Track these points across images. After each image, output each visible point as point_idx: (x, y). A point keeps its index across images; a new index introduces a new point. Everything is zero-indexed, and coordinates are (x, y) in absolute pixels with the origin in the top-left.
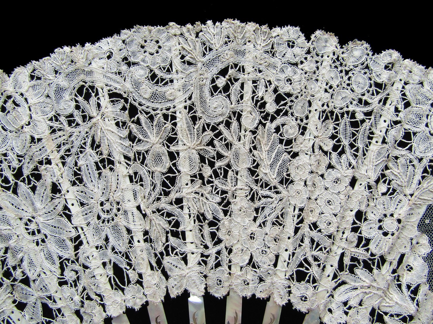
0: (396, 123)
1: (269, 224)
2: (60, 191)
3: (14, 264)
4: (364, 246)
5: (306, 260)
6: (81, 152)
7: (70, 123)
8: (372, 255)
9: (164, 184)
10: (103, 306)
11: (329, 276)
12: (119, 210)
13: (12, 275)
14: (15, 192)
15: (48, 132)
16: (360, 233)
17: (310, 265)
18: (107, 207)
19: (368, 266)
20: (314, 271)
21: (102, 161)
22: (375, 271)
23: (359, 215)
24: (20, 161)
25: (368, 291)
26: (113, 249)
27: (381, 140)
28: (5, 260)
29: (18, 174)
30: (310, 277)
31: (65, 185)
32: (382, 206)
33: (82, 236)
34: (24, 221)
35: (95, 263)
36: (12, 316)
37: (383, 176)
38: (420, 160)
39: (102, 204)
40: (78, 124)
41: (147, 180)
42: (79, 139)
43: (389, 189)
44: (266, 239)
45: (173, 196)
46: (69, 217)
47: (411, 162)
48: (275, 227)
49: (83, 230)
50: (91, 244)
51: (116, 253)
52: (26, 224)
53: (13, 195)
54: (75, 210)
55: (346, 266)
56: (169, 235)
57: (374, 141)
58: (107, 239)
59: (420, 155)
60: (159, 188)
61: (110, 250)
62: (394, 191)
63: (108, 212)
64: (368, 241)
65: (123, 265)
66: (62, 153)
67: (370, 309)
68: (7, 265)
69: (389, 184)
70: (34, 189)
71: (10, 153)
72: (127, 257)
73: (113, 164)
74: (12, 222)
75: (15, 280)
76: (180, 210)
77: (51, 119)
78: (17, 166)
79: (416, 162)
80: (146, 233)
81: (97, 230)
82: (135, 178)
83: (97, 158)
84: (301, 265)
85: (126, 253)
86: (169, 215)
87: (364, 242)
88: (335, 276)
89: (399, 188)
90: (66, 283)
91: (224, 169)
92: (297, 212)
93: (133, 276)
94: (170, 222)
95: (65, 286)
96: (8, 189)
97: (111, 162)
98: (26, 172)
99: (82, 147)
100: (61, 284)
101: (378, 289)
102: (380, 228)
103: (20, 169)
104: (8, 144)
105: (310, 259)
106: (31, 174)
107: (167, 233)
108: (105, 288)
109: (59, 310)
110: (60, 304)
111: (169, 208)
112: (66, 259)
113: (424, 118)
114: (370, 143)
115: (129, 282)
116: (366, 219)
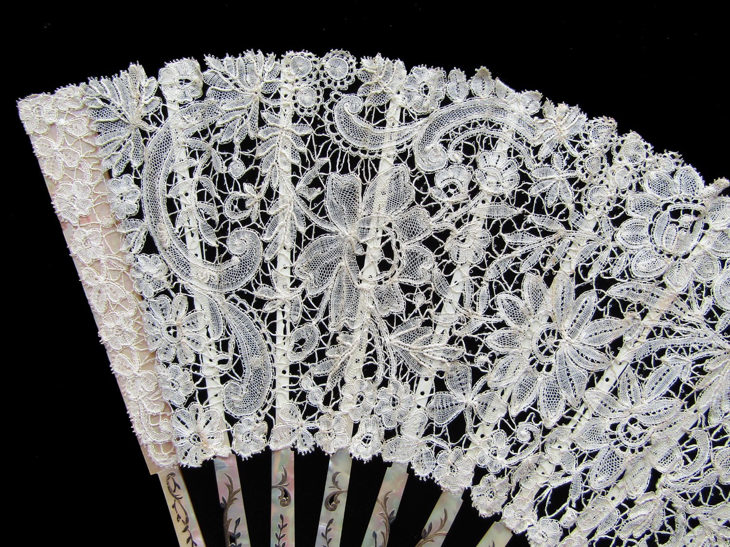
2: (616, 353)
3: (490, 346)
6: (681, 351)
7: (709, 315)
9: (705, 491)
10: (509, 500)
12: (641, 449)
13: (474, 353)
14: (579, 292)
15: (680, 290)
18: (635, 430)
21: (688, 389)
24: (622, 276)
26: (586, 471)
28: (488, 331)
29: (604, 283)
31: (625, 355)
33: (576, 418)
34: (551, 326)
35: (555, 454)
36: (422, 380)
39: (633, 421)
40: (713, 326)
41: (698, 464)
42: (696, 340)
45: (697, 512)
46: (591, 384)
49: (584, 412)
50: (574, 436)
51: (584, 477)
52: (548, 332)
53: (573, 291)
54: (603, 387)
56: (647, 537)
58: (593, 455)
60: (697, 488)
61: (582, 467)
63: (629, 435)
65: (573, 497)
66: (663, 325)
68: (482, 337)
70: (598, 315)
71: (625, 255)
72: (587, 496)
73: (689, 406)
74: (541, 311)
75: (471, 360)
76: (685, 531)
77: (696, 283)
78: (614, 276)
80: (630, 503)
81: (593, 433)
82: (688, 444)
83: (685, 379)
85: (591, 492)
86: (672, 522)
90: (509, 432)
94: (663, 528)
95: (503, 433)
96: (578, 280)
97: (691, 401)
98: (613, 292)
99: (687, 349)
100: (503, 426)
103: (613, 282)
104: (635, 247)
106: (614, 300)
107: (648, 532)
108: (530, 489)
109: (468, 443)
110: (475, 438)
111: (681, 519)
112: (537, 414)
115: (558, 517)
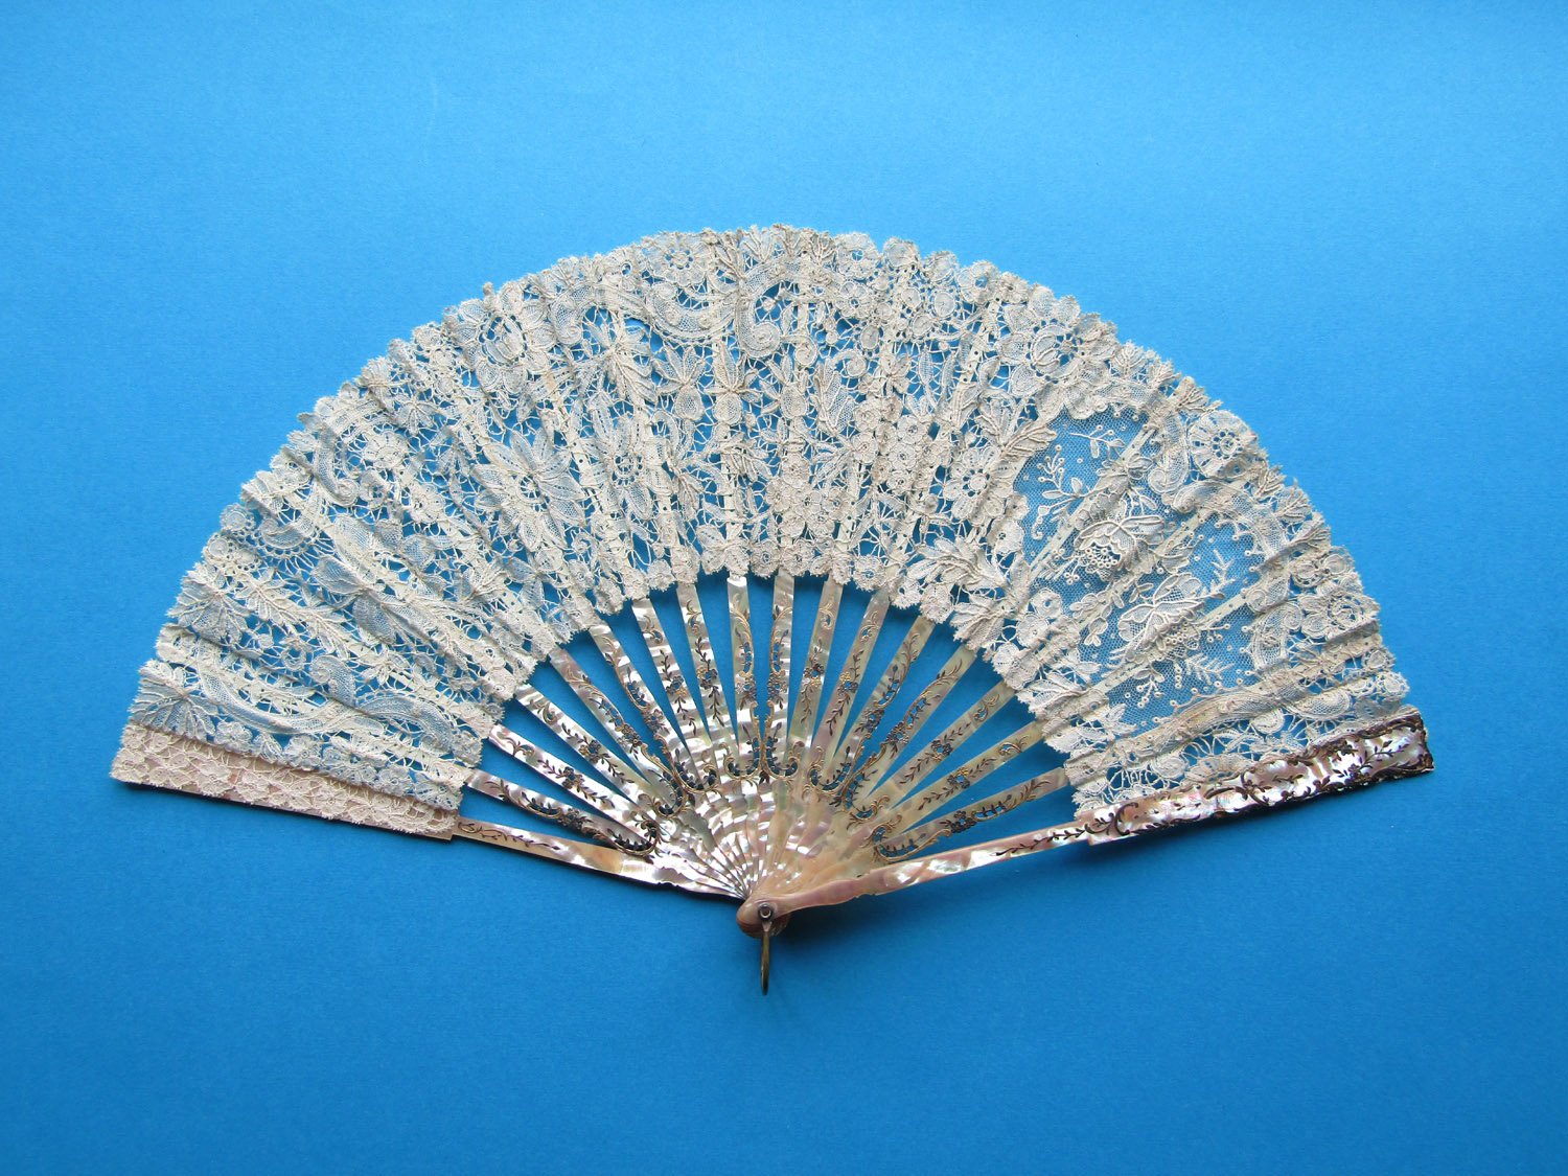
0: (990, 354)
1: (827, 485)
2: (564, 443)
3: (506, 533)
4: (946, 509)
5: (872, 529)
6: (590, 393)
7: (576, 354)
8: (955, 520)
9: (697, 436)
10: (622, 587)
11: (901, 548)
12: (640, 467)
13: (504, 547)
14: (506, 442)
15: (548, 367)
16: (941, 495)
17: (878, 536)
18: (625, 463)
19: (950, 535)
20: (883, 541)
21: (619, 405)
22: (958, 539)
23: (941, 473)
24: (513, 403)
25: (947, 562)
26: (633, 517)
27: (970, 378)
28: (495, 528)
29: (511, 419)
30: (877, 548)
31: (571, 437)
32: (969, 460)
33: (594, 501)
34: (520, 479)
35: (611, 534)
36: (503, 598)
37: (972, 423)
38: (1018, 401)
39: (618, 461)
40: (586, 358)
41: (675, 430)
42: (588, 377)
43: (978, 439)
44: (824, 504)
45: (709, 451)
46: (577, 476)
47: (1005, 403)
48: (835, 487)
49: (594, 492)
50: (606, 510)
51: (636, 521)
52: (522, 484)
53: (504, 446)
54: (584, 467)
55: (923, 535)
56: (703, 499)
57: (961, 379)
58: (625, 505)
59: (1017, 395)
60: (690, 440)
61: (629, 518)
62: (984, 441)
63: (626, 469)
64: (950, 504)
65: (646, 537)
66: (566, 394)
67: (951, 587)
68: (497, 535)
69: (979, 433)
70: (531, 439)
71: (500, 394)
72: (651, 527)
73: (632, 412)
74: (504, 480)
75: (508, 553)
76: (716, 469)
77: (552, 351)
78: (510, 410)
79: (1012, 403)
80: (674, 498)
81: (613, 493)
82: (660, 429)
83: (612, 402)
84: (867, 535)
85: (649, 522)
86: (703, 475)
87: (945, 505)
88: (909, 548)
89: (992, 438)
90: (574, 557)
91: (773, 417)
92: (863, 469)
93: (659, 550)
94: (704, 484)
95: (573, 561)
96: (498, 438)
97: (630, 409)
98: (521, 417)
99: (591, 388)
100: (567, 558)
101: (962, 561)
102: (966, 487)
103: (513, 413)
104: (498, 381)
105: (878, 527)
106: (528, 420)
107: (701, 497)
108: (623, 566)
109: (565, 591)
110: (566, 584)
111: (702, 466)
112: (574, 528)
113: (1026, 347)
114: (956, 381)
115: (654, 557)
116: (949, 478)
